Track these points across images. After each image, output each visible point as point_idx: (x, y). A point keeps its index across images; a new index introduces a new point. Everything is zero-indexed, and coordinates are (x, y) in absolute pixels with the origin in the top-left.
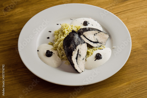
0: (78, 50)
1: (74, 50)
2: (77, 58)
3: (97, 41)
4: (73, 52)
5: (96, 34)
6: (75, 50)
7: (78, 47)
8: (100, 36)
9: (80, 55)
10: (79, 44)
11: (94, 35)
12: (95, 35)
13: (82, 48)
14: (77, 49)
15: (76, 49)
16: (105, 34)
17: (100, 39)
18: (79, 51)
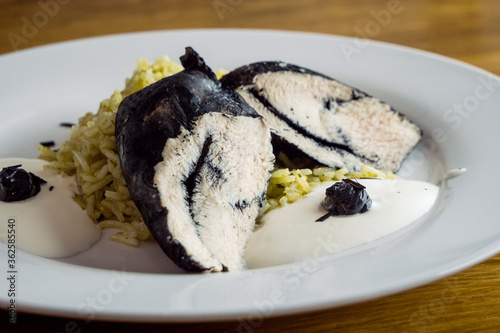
0: (209, 141)
1: (176, 134)
3: (340, 141)
4: (172, 141)
5: (340, 102)
6: (184, 131)
7: (210, 123)
8: (364, 124)
9: (218, 172)
11: (321, 106)
12: (328, 105)
13: (238, 141)
14: (201, 132)
15: (189, 128)
16: (396, 117)
17: (359, 136)
18: (214, 149)
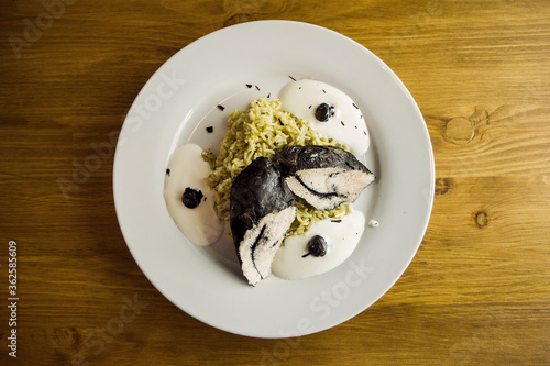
0: (265, 227)
1: (250, 227)
2: (253, 248)
3: (332, 191)
4: (248, 231)
6: (254, 226)
7: (267, 219)
9: (267, 238)
10: (271, 212)
12: (331, 176)
13: (278, 222)
14: (261, 225)
15: (256, 224)
17: (343, 184)
18: (266, 230)
